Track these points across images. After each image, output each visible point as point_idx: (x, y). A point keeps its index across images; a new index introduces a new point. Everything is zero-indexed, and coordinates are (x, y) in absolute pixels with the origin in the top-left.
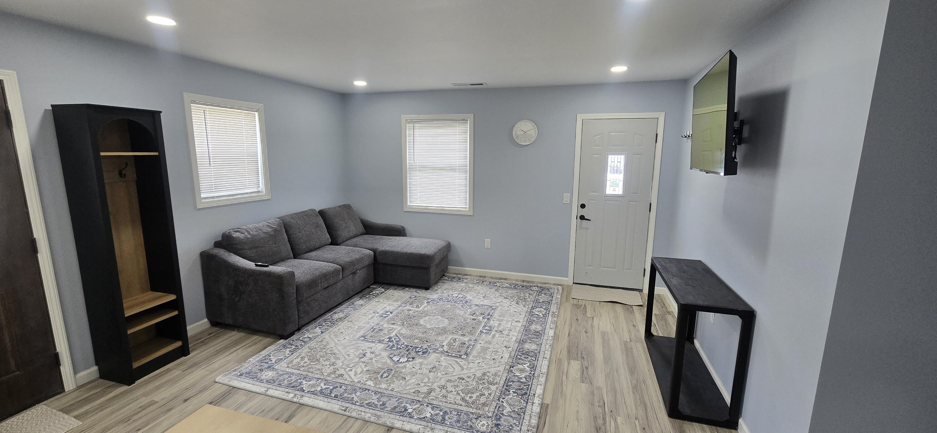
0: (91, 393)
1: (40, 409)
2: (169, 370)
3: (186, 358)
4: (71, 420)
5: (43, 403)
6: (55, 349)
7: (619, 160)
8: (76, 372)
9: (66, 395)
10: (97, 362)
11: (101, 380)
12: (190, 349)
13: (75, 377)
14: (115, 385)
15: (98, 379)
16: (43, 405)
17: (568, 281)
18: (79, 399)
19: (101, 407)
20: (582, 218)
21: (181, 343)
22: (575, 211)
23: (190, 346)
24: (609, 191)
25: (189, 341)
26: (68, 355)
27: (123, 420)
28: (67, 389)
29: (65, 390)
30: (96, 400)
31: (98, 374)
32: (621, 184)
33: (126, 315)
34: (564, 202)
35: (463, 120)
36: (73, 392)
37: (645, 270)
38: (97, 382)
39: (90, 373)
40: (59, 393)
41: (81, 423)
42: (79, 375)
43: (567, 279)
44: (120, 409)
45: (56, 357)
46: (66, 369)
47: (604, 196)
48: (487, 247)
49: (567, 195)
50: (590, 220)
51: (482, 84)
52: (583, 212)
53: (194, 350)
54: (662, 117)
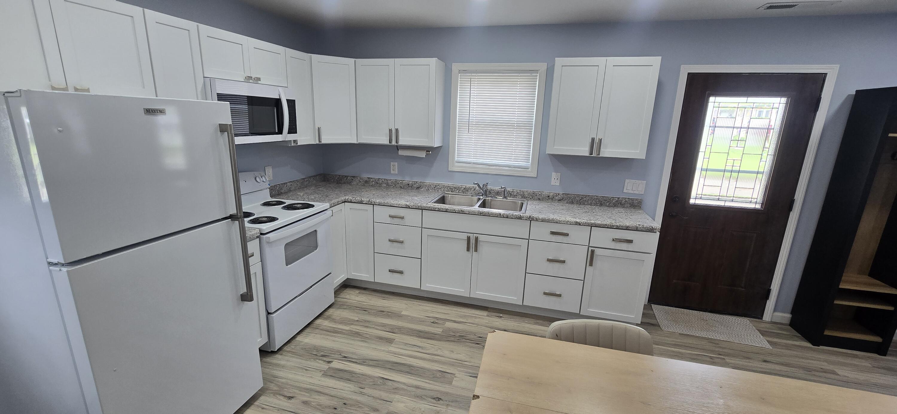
0: (781, 332)
1: (745, 321)
2: (856, 356)
3: (878, 356)
4: (765, 342)
5: (748, 318)
6: (770, 287)
8: (775, 310)
9: (761, 322)
10: (793, 312)
11: (789, 327)
12: (888, 353)
13: (773, 313)
14: (800, 337)
15: (787, 325)
16: (748, 319)
18: (770, 330)
19: (787, 347)
21: (882, 340)
23: (890, 349)
25: (892, 344)
26: (777, 294)
27: (804, 367)
28: (764, 318)
29: (762, 318)
30: (783, 339)
31: (789, 321)
33: (841, 287)
36: (766, 323)
38: (786, 326)
39: (784, 317)
40: (758, 318)
41: (771, 348)
42: (777, 314)
44: (803, 358)
45: (769, 291)
46: (770, 304)
53: (891, 355)
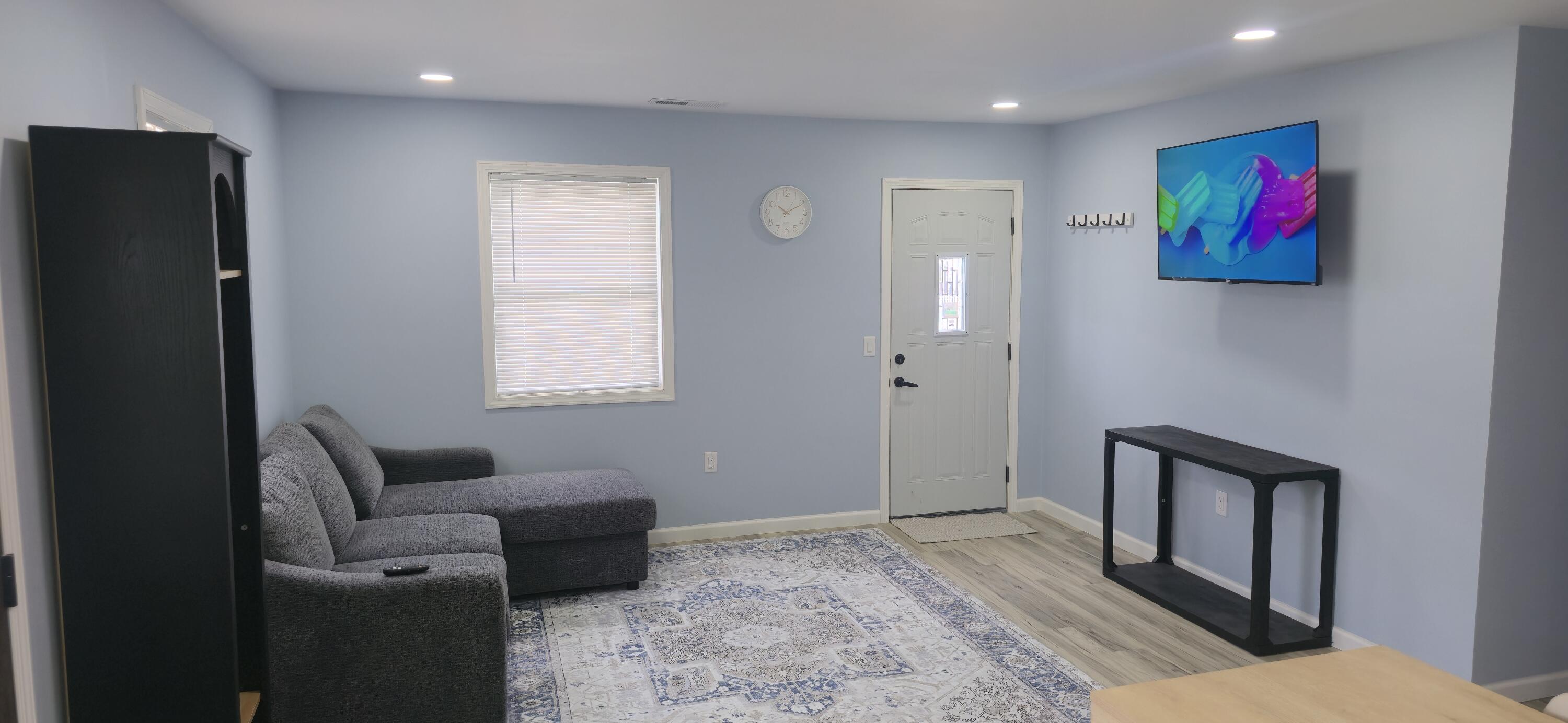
7: (955, 267)
17: (880, 515)
20: (900, 382)
22: (888, 369)
24: (944, 326)
32: (960, 312)
34: (866, 354)
35: (643, 179)
37: (1008, 469)
43: (877, 512)
47: (935, 337)
48: (709, 471)
49: (870, 340)
50: (916, 386)
51: (685, 104)
52: (901, 371)
54: (1018, 187)
